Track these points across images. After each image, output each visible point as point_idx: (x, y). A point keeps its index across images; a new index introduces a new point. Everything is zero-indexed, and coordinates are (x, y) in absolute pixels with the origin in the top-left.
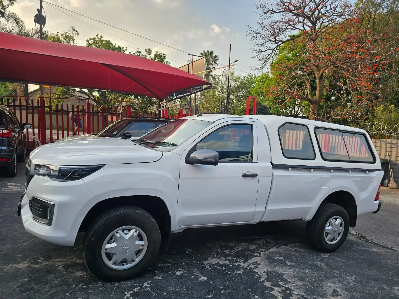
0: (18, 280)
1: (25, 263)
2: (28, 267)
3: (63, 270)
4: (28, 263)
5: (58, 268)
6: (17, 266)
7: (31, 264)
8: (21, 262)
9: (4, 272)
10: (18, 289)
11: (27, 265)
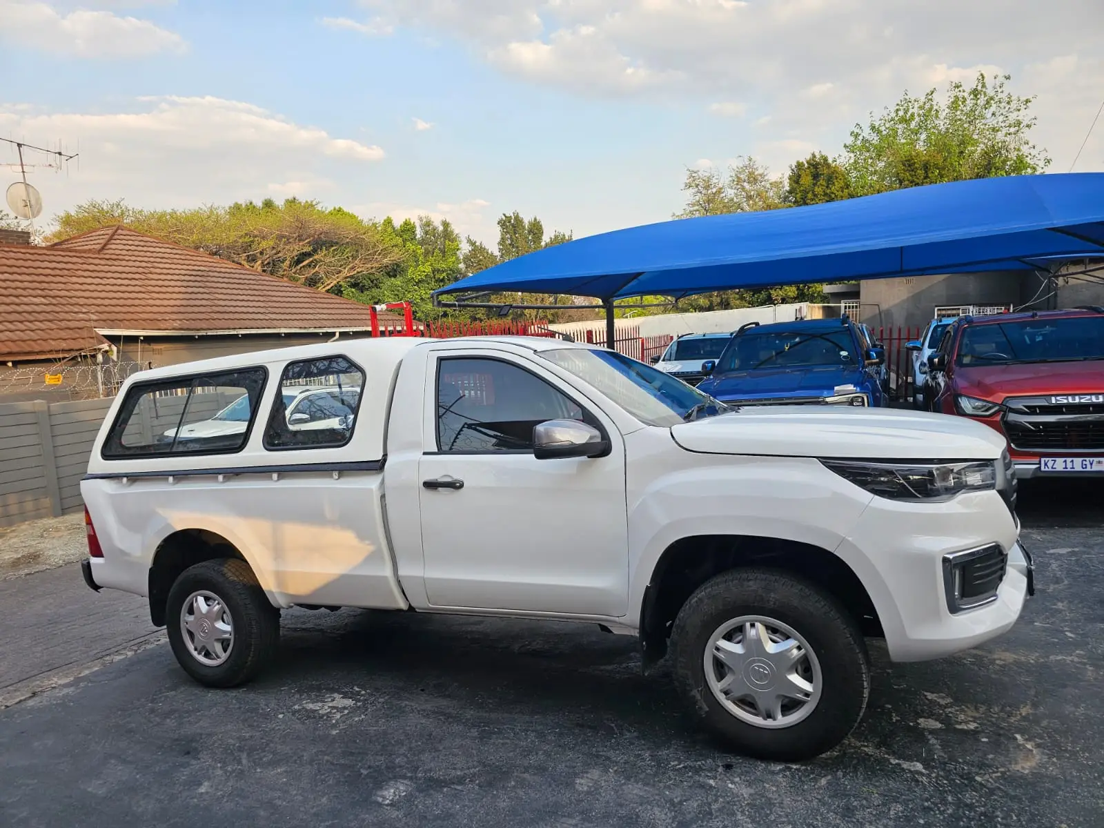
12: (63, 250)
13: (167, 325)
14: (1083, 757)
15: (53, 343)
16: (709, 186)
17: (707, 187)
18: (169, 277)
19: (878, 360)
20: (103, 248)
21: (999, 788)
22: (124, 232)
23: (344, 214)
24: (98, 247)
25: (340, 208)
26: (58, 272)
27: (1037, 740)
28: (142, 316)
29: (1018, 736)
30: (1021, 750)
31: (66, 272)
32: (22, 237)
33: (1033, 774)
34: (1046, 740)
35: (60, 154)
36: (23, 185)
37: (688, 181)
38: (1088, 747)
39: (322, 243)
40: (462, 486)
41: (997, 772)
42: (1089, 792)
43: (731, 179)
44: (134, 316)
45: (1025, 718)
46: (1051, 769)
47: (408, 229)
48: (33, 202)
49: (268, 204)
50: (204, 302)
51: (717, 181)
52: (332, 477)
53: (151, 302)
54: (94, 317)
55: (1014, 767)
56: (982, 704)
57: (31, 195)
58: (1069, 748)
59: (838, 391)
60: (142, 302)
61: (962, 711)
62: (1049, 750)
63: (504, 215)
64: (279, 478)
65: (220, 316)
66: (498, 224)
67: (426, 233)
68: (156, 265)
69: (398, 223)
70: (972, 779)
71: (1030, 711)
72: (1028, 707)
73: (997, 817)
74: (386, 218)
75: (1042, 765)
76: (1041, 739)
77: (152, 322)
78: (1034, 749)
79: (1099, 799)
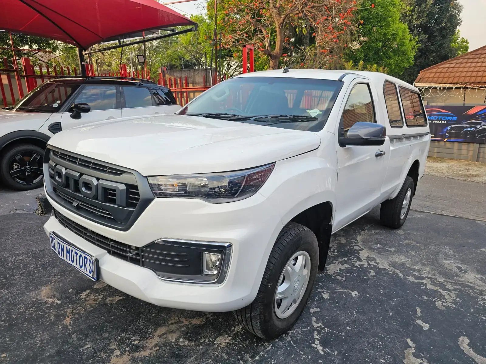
14: (23, 308)
21: (48, 277)
27: (49, 305)
29: (59, 302)
30: (52, 295)
33: (40, 289)
34: (45, 308)
38: (22, 315)
41: (54, 282)
42: (12, 293)
45: (64, 315)
46: (34, 295)
55: (49, 287)
56: (91, 310)
58: (31, 309)
61: (95, 300)
62: (40, 303)
70: (61, 275)
71: (65, 321)
72: (68, 324)
73: (42, 269)
75: (39, 294)
76: (48, 307)
78: (47, 299)
79: (7, 293)
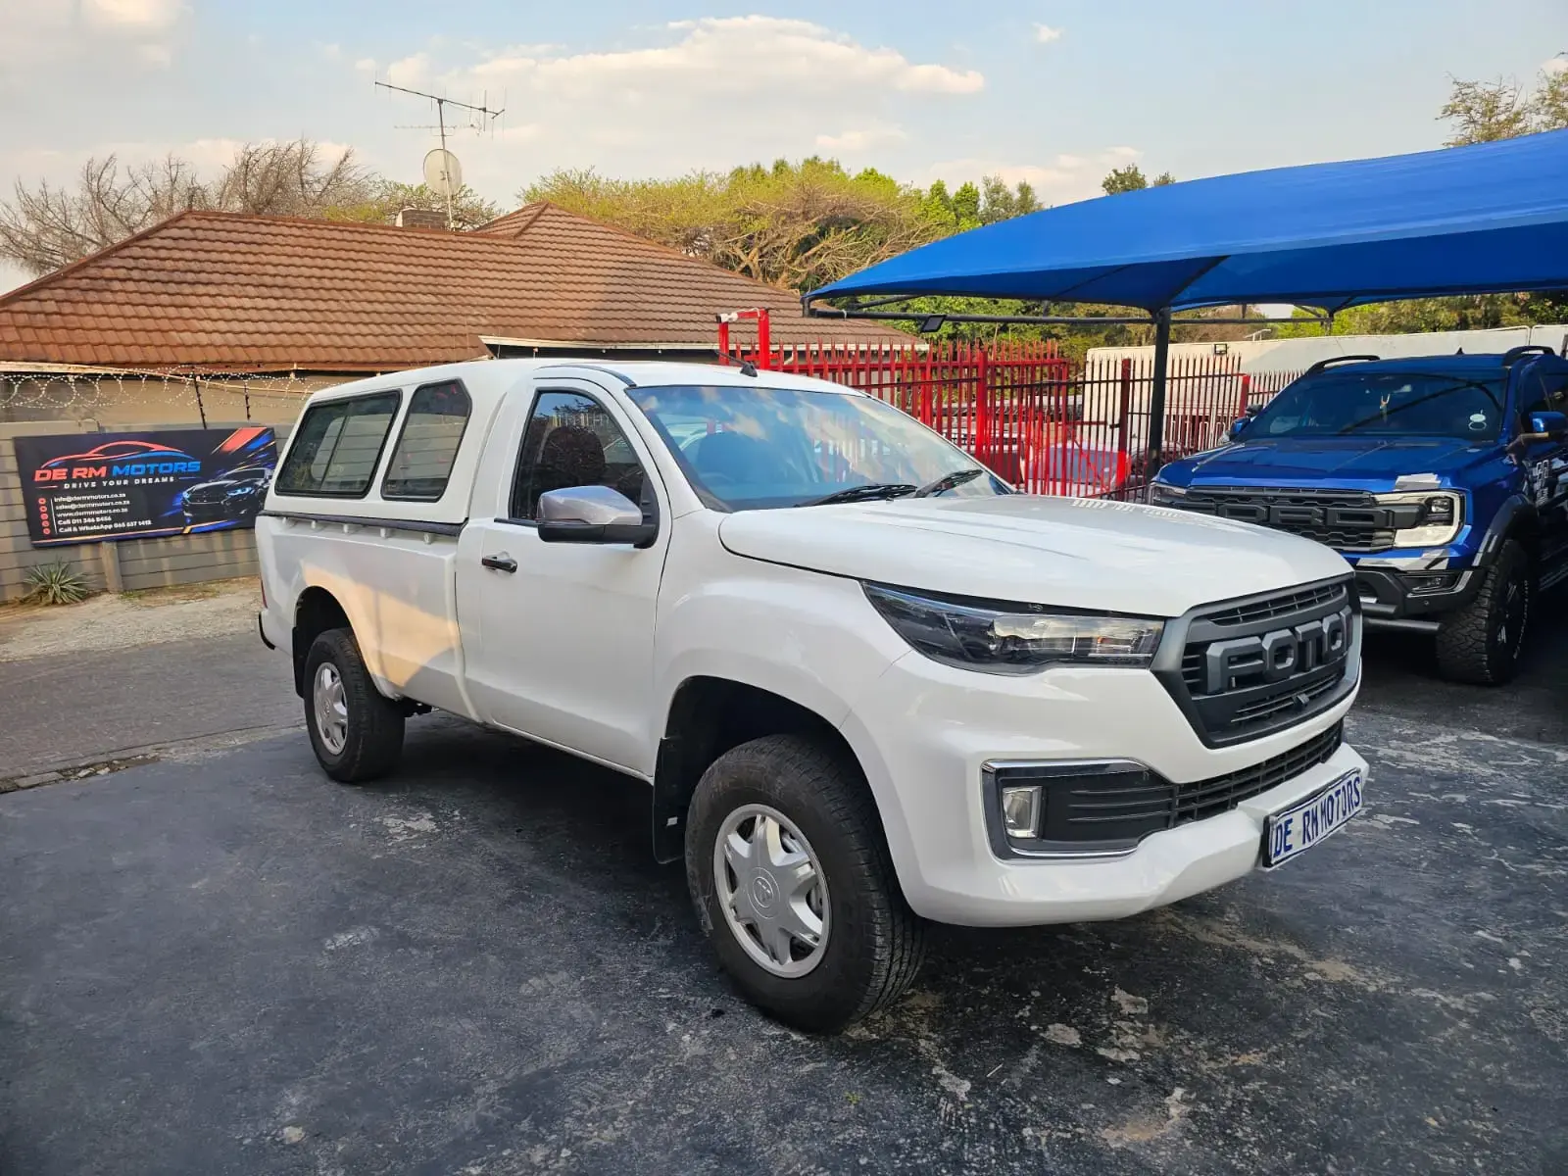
0: (1372, 939)
1: (1321, 972)
2: (1319, 957)
3: (1228, 909)
4: (1312, 970)
5: (1238, 919)
6: (1353, 974)
7: (1303, 962)
8: (1330, 984)
9: (1403, 976)
10: (1383, 921)
11: (1318, 965)
12: (483, 236)
13: (569, 334)
15: (429, 351)
16: (1491, 111)
17: (1490, 112)
18: (592, 271)
19: (1546, 434)
20: (521, 233)
22: (556, 211)
23: (879, 179)
24: (516, 231)
25: (873, 170)
26: (460, 263)
28: (542, 322)
29: (1179, 1092)
30: (1153, 1112)
31: (469, 264)
32: (437, 219)
35: (484, 110)
36: (442, 153)
37: (1451, 103)
39: (839, 221)
40: (514, 570)
41: (1069, 1132)
43: (1538, 95)
44: (532, 322)
47: (968, 197)
48: (452, 175)
49: (780, 167)
50: (624, 305)
51: (1510, 100)
52: (423, 539)
53: (560, 303)
54: (484, 321)
55: (1104, 1133)
57: (451, 164)
59: (1405, 484)
60: (547, 304)
63: (1115, 171)
64: (387, 537)
65: (639, 324)
66: (1104, 186)
67: (993, 203)
68: (579, 254)
69: (952, 190)
70: (1015, 1130)
74: (935, 183)
75: (1155, 1144)
77: (552, 330)
78: (1176, 1117)
